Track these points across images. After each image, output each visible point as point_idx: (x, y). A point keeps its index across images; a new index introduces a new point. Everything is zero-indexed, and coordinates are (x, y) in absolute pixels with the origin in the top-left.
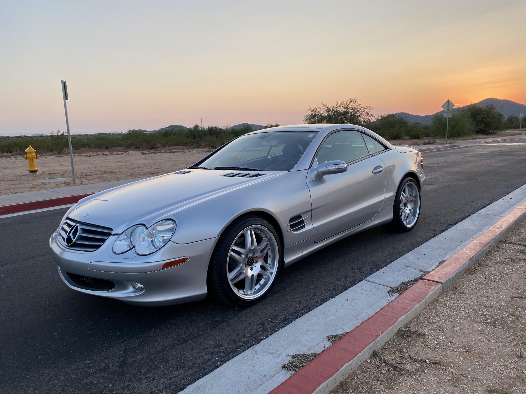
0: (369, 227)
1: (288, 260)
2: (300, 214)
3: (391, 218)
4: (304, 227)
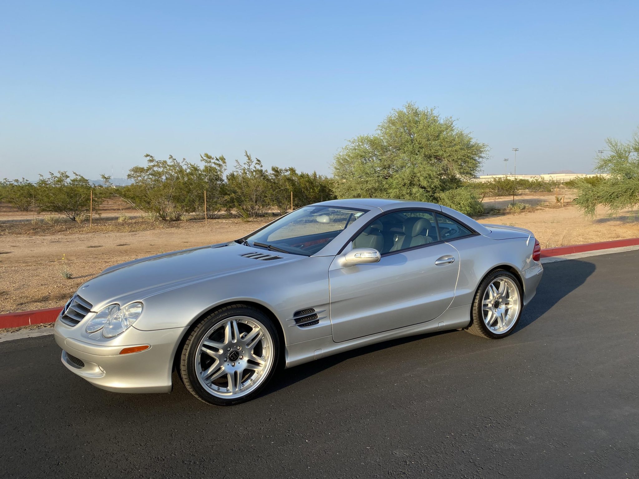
0: (429, 329)
1: (290, 360)
2: (312, 307)
3: (467, 321)
4: (317, 322)
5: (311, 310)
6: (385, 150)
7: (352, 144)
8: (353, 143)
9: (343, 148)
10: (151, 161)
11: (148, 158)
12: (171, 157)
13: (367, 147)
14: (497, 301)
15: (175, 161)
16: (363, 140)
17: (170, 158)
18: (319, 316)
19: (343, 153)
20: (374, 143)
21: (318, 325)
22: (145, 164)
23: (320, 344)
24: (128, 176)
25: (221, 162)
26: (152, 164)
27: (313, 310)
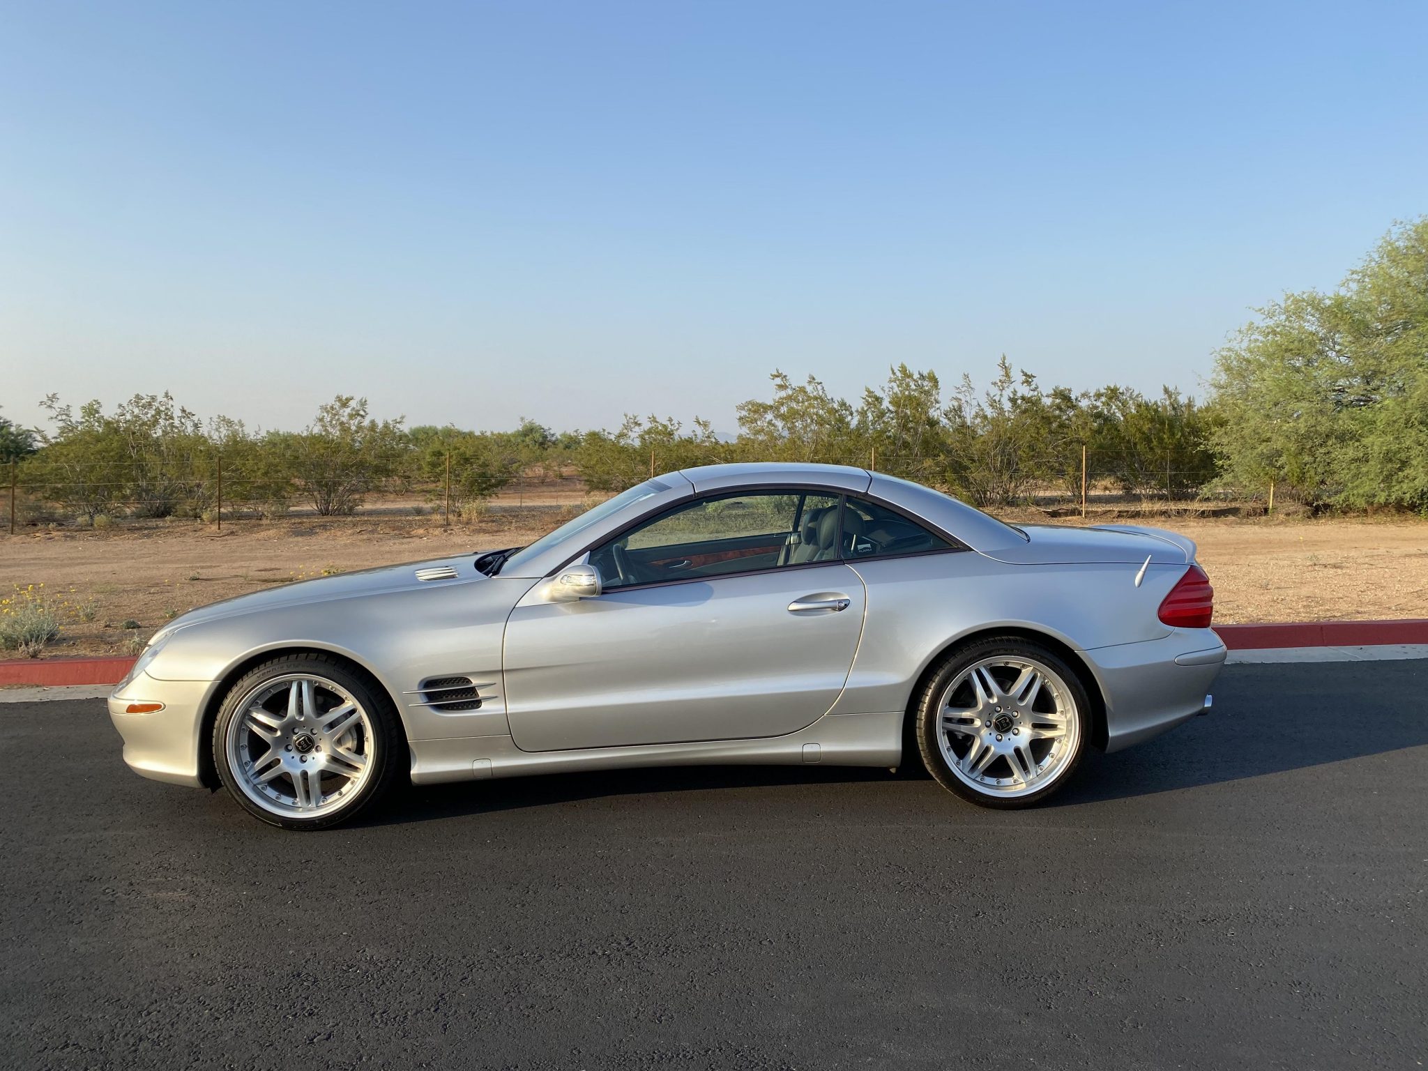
5: (463, 680)
6: (1361, 331)
7: (1268, 319)
8: (1271, 315)
9: (1240, 331)
10: (782, 387)
11: (778, 381)
12: (812, 379)
13: (1311, 325)
14: (1004, 716)
15: (819, 387)
16: (1298, 308)
17: (810, 382)
18: (481, 693)
19: (1242, 346)
20: (1337, 313)
21: (478, 712)
22: (770, 395)
23: (485, 747)
24: (740, 419)
25: (927, 385)
26: (783, 394)
27: (469, 682)
